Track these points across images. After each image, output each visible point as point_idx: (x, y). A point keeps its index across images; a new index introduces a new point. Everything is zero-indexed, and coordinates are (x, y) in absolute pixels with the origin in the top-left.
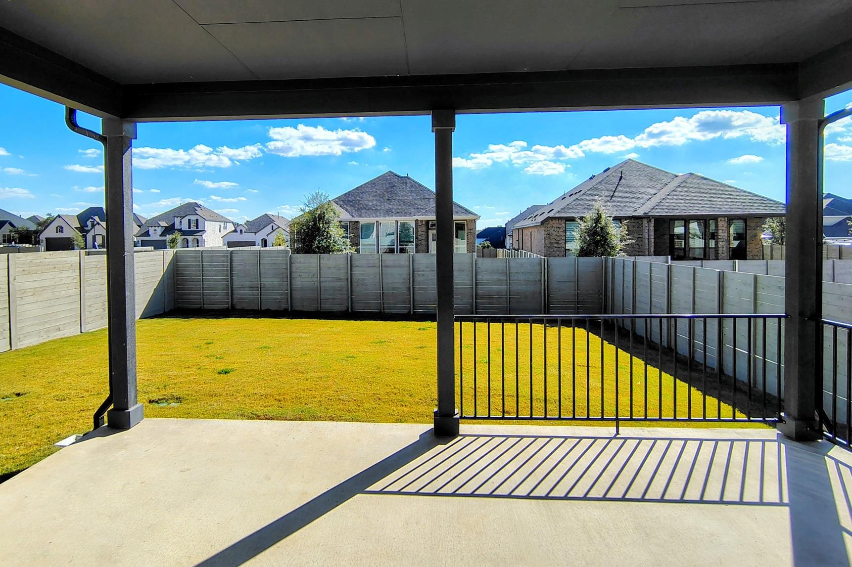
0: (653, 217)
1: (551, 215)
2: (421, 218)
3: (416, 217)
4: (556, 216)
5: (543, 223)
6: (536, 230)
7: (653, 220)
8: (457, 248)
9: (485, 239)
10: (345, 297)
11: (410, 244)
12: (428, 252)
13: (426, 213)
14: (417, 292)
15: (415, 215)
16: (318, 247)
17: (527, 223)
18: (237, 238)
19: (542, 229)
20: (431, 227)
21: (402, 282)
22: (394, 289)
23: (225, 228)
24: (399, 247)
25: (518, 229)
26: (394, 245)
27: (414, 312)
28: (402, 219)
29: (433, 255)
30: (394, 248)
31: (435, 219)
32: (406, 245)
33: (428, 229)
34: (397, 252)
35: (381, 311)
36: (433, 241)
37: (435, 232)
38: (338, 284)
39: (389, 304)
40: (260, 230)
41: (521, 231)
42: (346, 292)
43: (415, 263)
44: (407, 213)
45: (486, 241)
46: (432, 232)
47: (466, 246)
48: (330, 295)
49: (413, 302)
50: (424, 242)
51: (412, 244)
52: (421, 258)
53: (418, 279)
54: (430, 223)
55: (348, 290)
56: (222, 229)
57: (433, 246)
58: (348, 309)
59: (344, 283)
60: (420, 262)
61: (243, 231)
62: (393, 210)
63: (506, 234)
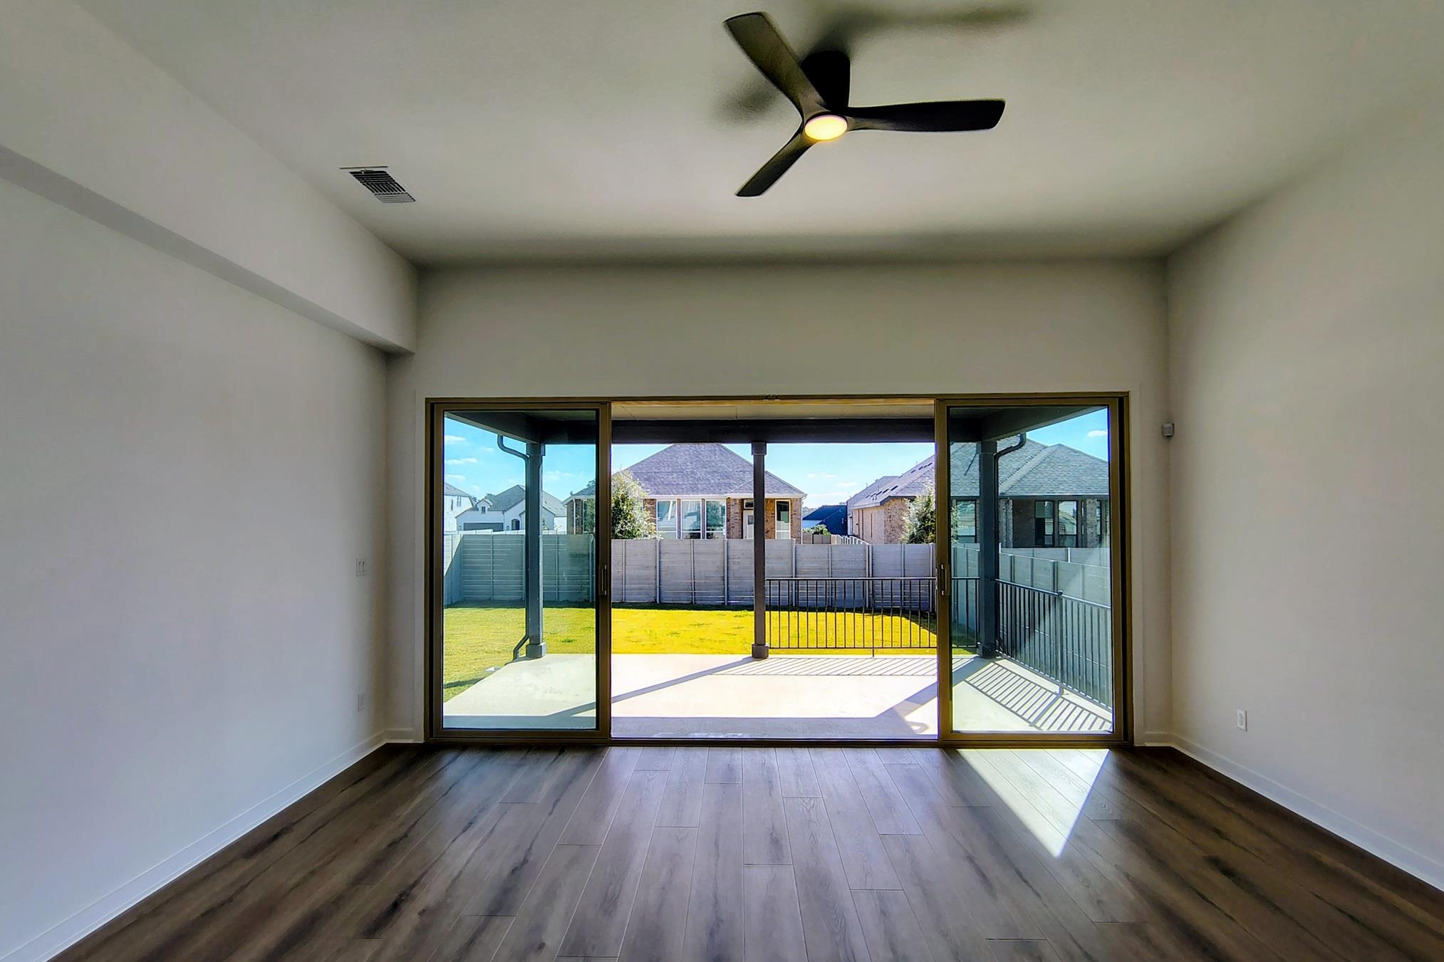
0: (1011, 497)
1: (893, 494)
2: (733, 496)
3: (729, 495)
4: (899, 495)
5: (882, 503)
6: (877, 511)
7: (1011, 501)
8: (779, 533)
9: (820, 521)
10: (653, 586)
11: (718, 528)
12: (742, 538)
13: (740, 490)
14: (731, 581)
15: (726, 493)
16: (621, 532)
17: (867, 502)
18: (478, 518)
19: (882, 510)
20: (746, 506)
21: (716, 571)
22: (706, 578)
23: (459, 504)
24: (706, 532)
25: (859, 510)
26: (700, 530)
27: (728, 603)
28: (710, 497)
29: (749, 541)
30: (700, 533)
31: (753, 497)
32: (713, 530)
33: (742, 509)
34: (703, 538)
35: (692, 603)
36: (749, 524)
37: (752, 513)
38: (645, 572)
39: (702, 594)
40: (510, 508)
41: (861, 512)
42: (654, 581)
43: (730, 550)
44: (718, 488)
45: (820, 524)
46: (749, 513)
47: (790, 531)
48: (635, 584)
49: (728, 593)
50: (737, 527)
51: (721, 527)
52: (735, 543)
53: (733, 567)
54: (745, 501)
55: (656, 580)
56: (455, 505)
57: (749, 531)
58: (656, 600)
59: (652, 572)
60: (736, 548)
61: (486, 509)
62: (699, 486)
63: (847, 515)
